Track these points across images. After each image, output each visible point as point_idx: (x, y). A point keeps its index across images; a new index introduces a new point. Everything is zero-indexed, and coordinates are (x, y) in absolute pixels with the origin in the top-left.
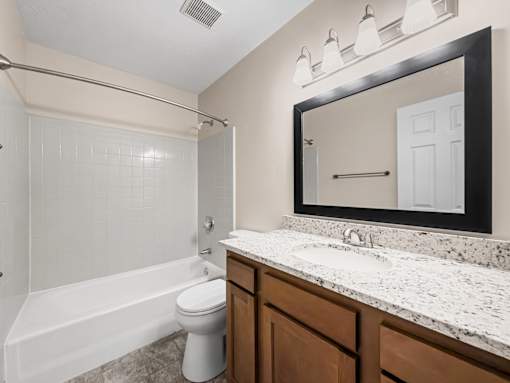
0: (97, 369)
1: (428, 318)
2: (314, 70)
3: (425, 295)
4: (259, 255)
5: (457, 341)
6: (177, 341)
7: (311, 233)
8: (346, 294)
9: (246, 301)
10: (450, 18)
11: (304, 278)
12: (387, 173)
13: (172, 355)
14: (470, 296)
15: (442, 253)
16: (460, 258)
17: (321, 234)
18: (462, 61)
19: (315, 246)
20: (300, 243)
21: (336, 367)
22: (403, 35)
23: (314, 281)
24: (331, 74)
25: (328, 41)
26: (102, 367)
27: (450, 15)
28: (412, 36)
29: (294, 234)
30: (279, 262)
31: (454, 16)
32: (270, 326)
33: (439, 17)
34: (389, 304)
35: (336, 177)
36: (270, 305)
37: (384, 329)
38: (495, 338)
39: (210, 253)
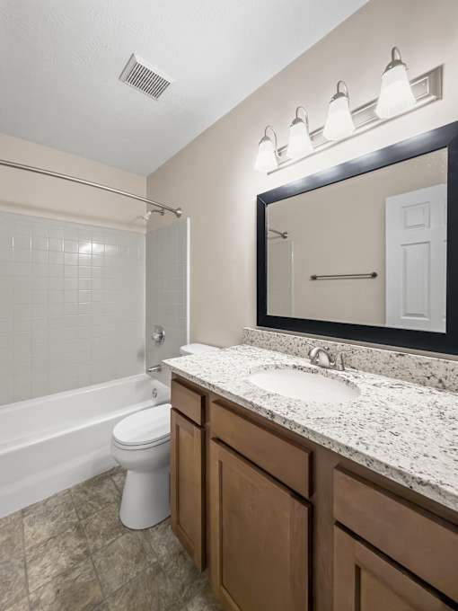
0: (15, 514)
1: (381, 463)
2: (280, 154)
3: (387, 434)
4: (207, 379)
5: (410, 490)
6: (115, 479)
7: (275, 350)
8: (298, 431)
9: (192, 435)
10: (433, 101)
11: (253, 410)
12: (374, 275)
13: (110, 497)
14: (438, 434)
15: (421, 379)
16: (440, 385)
17: (286, 352)
18: (445, 152)
19: (277, 367)
20: (259, 363)
21: (288, 516)
22: (378, 119)
23: (264, 415)
24: (298, 161)
25: (294, 122)
26: (23, 511)
27: (433, 97)
28: (388, 121)
29: (256, 351)
30: (228, 390)
31: (437, 99)
32: (217, 463)
33: (418, 101)
34: (343, 445)
35: (314, 278)
36: (218, 440)
37: (338, 474)
38: (449, 489)
39: (159, 370)
